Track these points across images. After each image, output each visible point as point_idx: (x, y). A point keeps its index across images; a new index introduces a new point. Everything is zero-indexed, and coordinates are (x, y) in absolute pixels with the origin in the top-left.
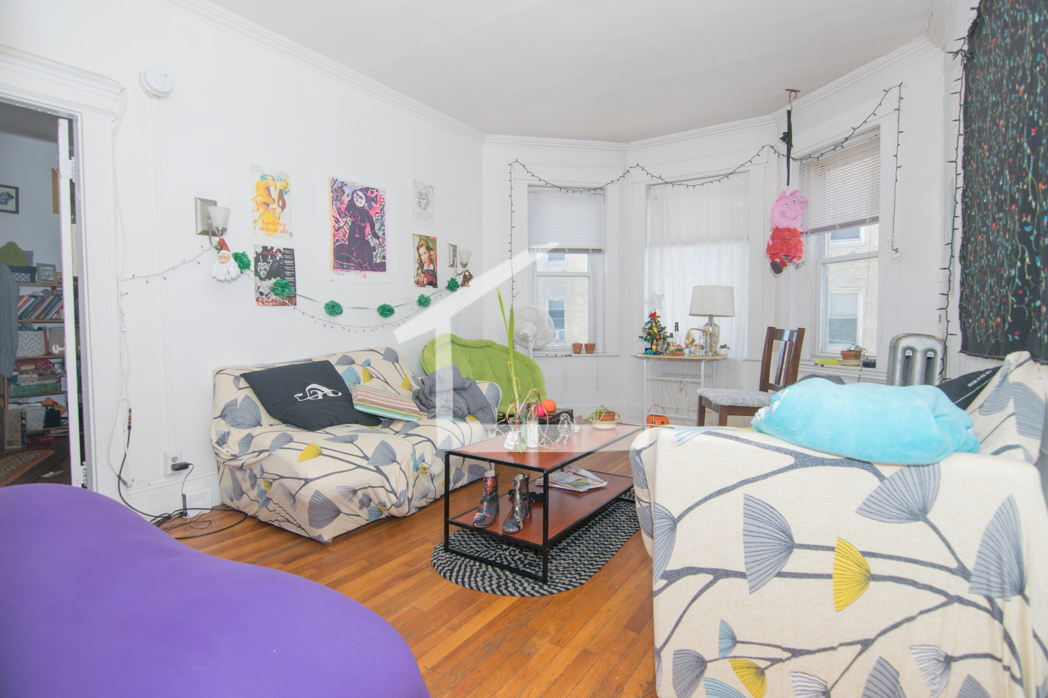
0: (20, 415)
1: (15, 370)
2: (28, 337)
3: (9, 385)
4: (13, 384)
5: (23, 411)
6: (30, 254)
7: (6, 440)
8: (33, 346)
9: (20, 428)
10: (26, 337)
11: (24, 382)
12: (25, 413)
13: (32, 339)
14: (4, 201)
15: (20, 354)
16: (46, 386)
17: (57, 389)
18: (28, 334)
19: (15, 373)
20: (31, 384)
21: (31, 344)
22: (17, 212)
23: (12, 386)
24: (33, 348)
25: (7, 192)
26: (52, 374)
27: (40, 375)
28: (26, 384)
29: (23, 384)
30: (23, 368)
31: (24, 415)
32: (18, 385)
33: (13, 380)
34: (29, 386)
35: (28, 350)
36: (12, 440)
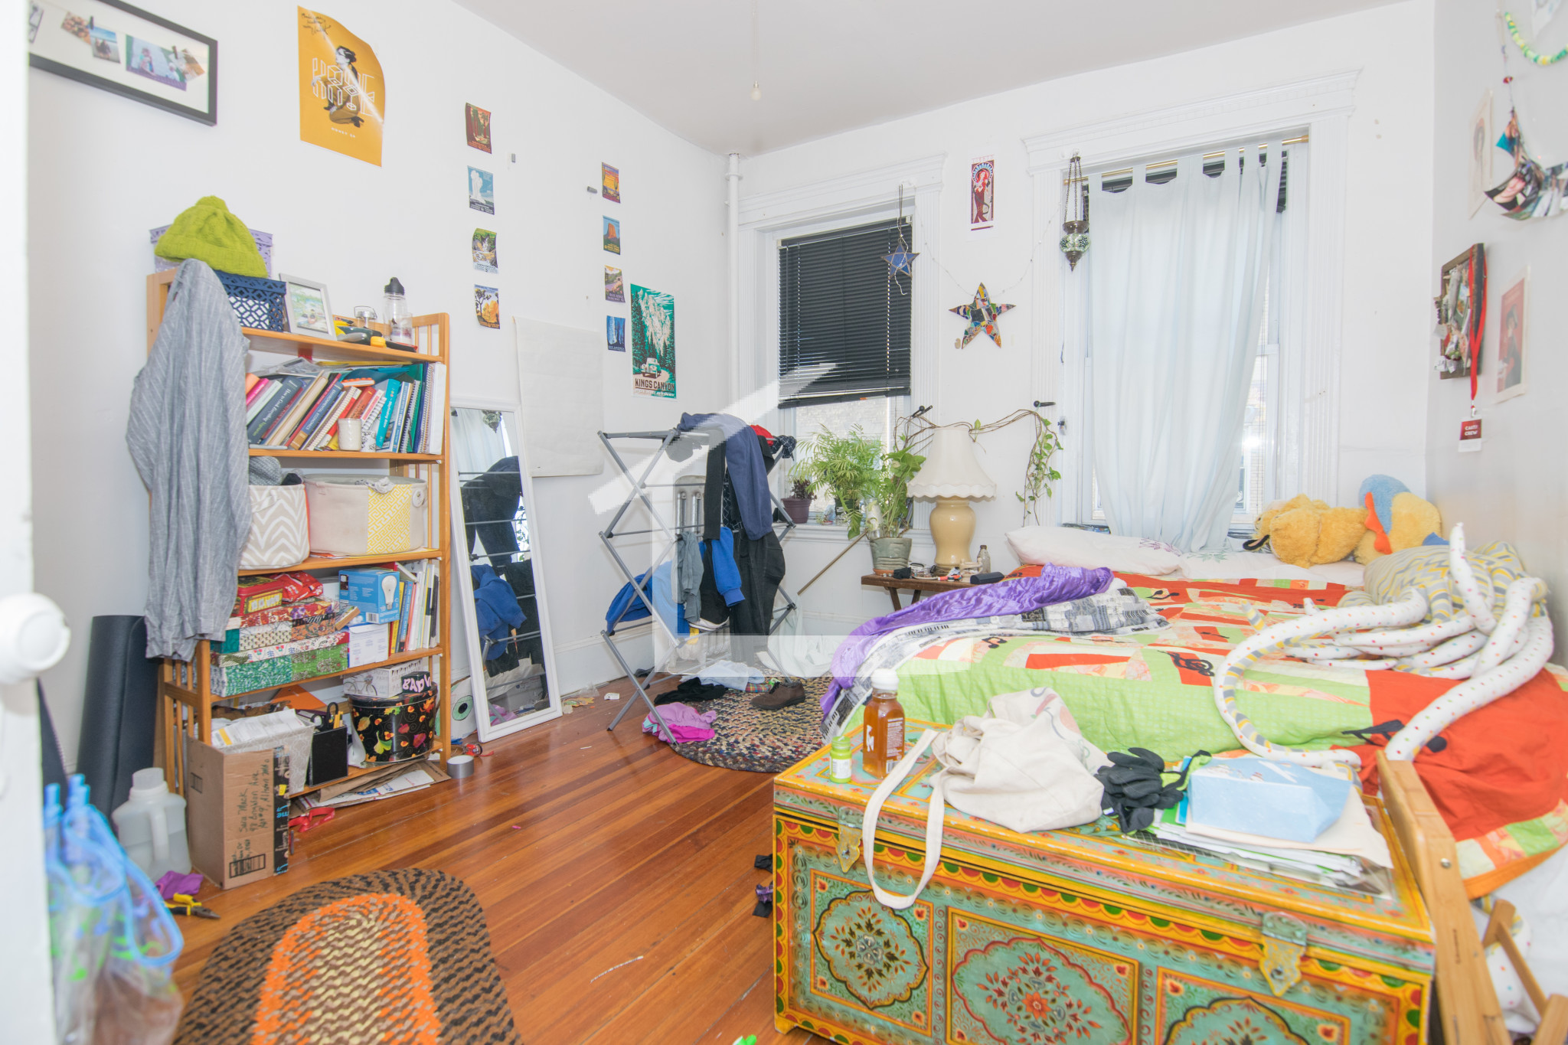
0: (271, 770)
1: (234, 614)
2: (271, 505)
3: (215, 660)
4: (228, 659)
5: (281, 755)
6: (263, 242)
7: (228, 859)
8: (283, 535)
9: (272, 809)
10: (266, 504)
11: (258, 650)
12: (287, 761)
13: (282, 511)
14: (176, 76)
15: (253, 560)
16: (312, 655)
17: (339, 664)
18: (270, 494)
19: (235, 623)
20: (277, 654)
21: (278, 525)
22: (209, 118)
23: (226, 664)
24: (283, 541)
25: (185, 51)
26: (327, 618)
27: (298, 622)
28: (264, 656)
29: (255, 658)
30: (254, 605)
31: (282, 768)
32: (242, 661)
33: (224, 646)
34: (272, 662)
35: (268, 546)
36: (245, 854)
